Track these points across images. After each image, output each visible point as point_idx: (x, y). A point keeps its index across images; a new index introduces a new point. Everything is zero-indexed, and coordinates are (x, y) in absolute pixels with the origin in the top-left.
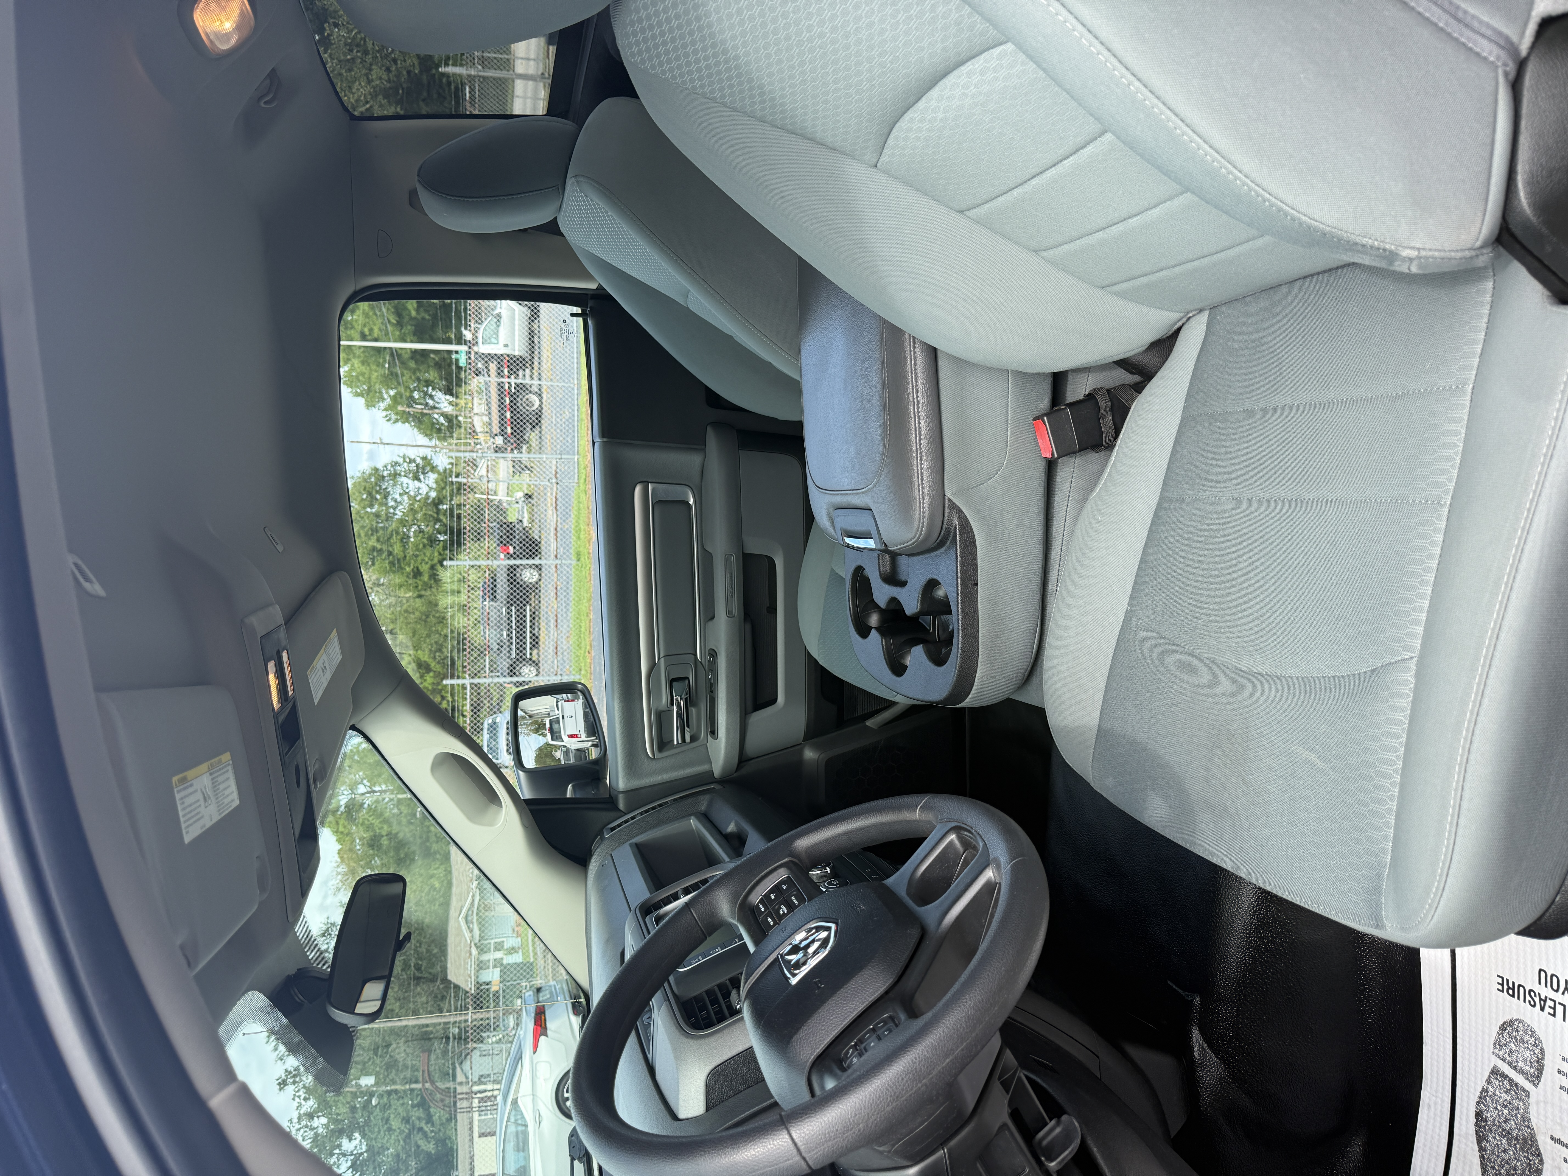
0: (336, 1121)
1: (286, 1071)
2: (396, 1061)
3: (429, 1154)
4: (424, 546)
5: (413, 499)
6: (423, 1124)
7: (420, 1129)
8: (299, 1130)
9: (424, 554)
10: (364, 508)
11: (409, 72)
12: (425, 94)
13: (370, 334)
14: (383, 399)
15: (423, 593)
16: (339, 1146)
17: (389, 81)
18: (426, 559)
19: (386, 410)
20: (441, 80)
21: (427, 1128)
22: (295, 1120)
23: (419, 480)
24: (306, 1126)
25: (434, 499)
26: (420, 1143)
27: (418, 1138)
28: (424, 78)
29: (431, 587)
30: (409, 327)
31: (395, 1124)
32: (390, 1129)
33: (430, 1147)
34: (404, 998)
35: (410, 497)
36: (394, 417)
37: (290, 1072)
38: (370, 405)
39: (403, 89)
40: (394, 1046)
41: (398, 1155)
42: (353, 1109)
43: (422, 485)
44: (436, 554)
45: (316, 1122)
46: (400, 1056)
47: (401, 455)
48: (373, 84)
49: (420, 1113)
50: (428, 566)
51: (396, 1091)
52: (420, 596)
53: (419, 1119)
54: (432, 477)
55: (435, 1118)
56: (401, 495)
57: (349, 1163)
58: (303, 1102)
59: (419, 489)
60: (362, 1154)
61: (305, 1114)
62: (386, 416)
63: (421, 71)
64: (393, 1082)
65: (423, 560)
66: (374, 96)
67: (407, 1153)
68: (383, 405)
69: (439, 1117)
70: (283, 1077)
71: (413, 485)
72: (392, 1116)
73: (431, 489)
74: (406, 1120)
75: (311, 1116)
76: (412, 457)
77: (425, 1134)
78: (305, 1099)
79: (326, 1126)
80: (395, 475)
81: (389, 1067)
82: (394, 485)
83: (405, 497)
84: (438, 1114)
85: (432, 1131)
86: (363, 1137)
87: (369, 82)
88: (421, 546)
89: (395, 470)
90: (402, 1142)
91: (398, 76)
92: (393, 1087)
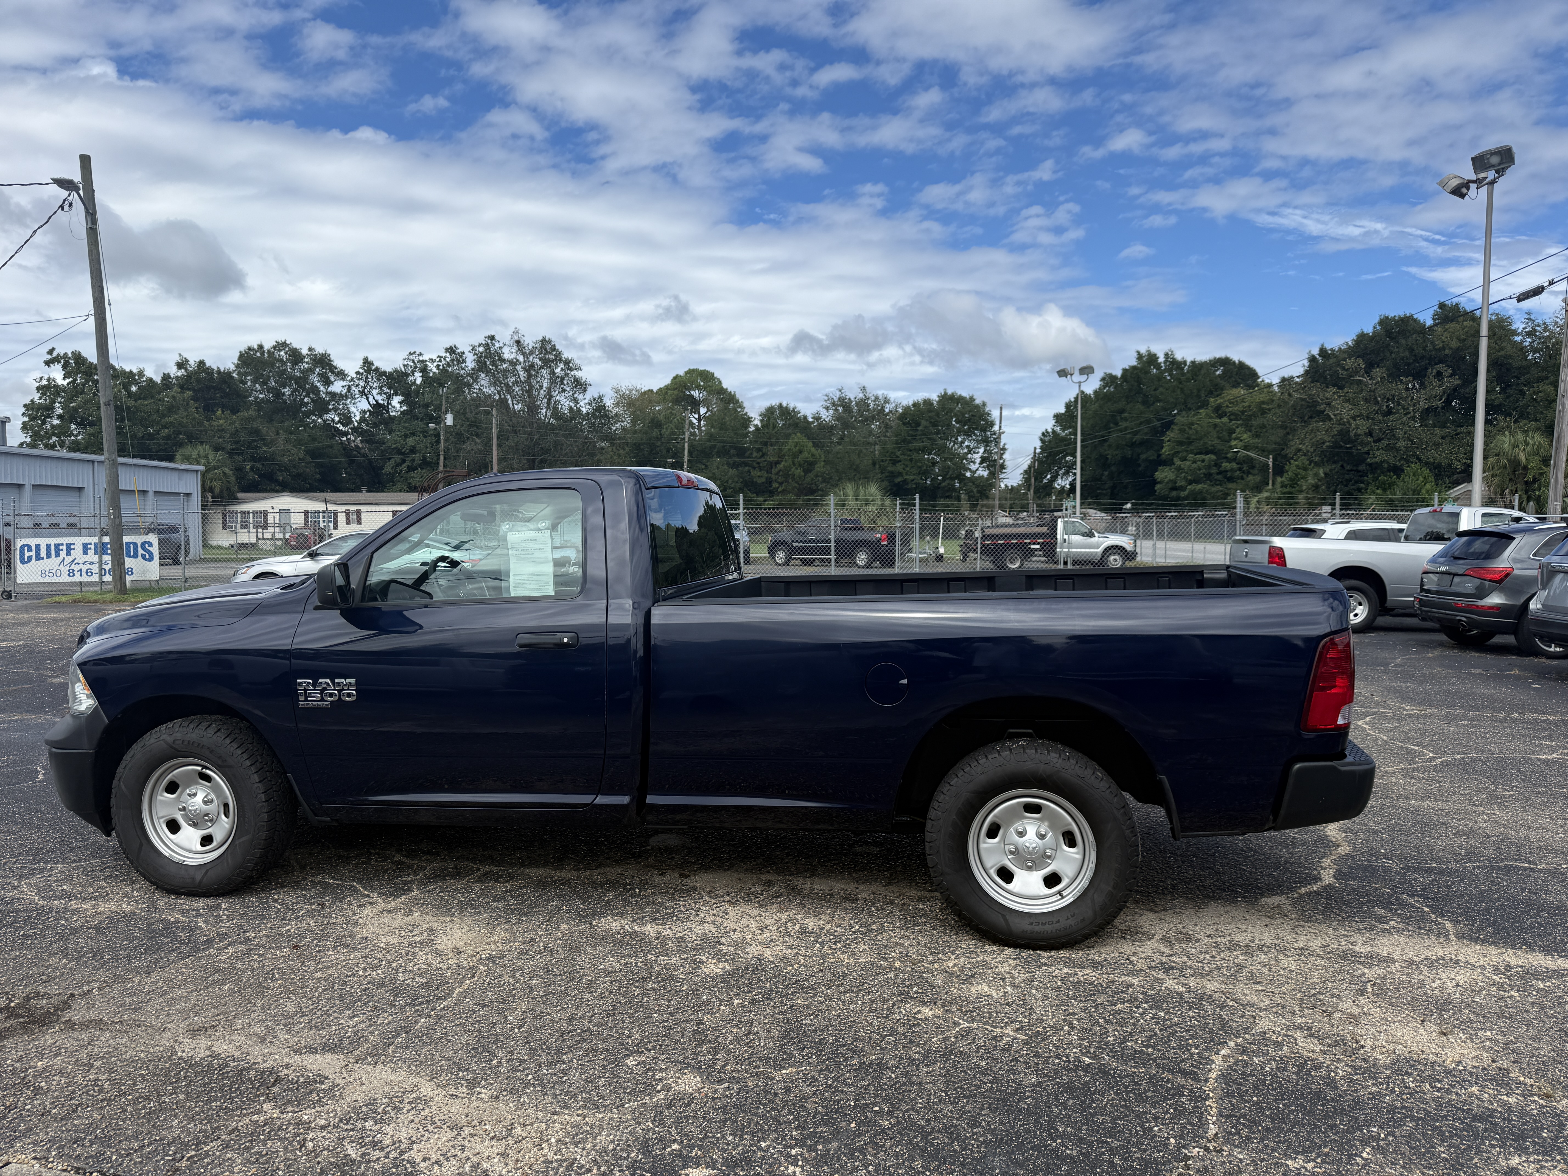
0: (417, 392)
1: (463, 353)
2: (464, 442)
3: (382, 468)
4: (920, 467)
5: (964, 456)
6: (407, 463)
7: (404, 461)
8: (413, 361)
9: (912, 467)
10: (955, 415)
11: (1368, 453)
12: (1348, 467)
13: (1122, 418)
14: (1063, 430)
15: (877, 466)
16: (396, 394)
17: (1356, 435)
18: (908, 469)
19: (1054, 432)
20: (1362, 482)
21: (404, 467)
22: (421, 358)
23: (981, 463)
24: (416, 367)
25: (964, 475)
26: (392, 461)
27: (398, 458)
28: (1362, 467)
29: (882, 473)
30: (1130, 453)
31: (411, 441)
32: (406, 436)
33: (388, 468)
34: (517, 449)
35: (967, 454)
36: (1047, 439)
37: (461, 357)
38: (1058, 417)
39: (1351, 448)
40: (478, 440)
41: (384, 443)
42: (427, 406)
43: (977, 465)
44: (912, 477)
45: (418, 375)
46: (468, 446)
47: (1006, 447)
48: (1352, 421)
49: (418, 462)
50: (901, 470)
51: (438, 442)
52: (874, 464)
53: (413, 460)
54: (984, 473)
55: (412, 474)
56: (968, 447)
57: (381, 402)
58: (435, 364)
59: (974, 463)
60: (388, 412)
61: (426, 366)
62: (1048, 432)
63: (1370, 465)
64: (446, 440)
65: (907, 466)
66: (1340, 422)
67: (385, 450)
68: (1058, 429)
69: (413, 477)
70: (458, 351)
71: (977, 457)
72: (417, 438)
73: (975, 472)
74: (413, 450)
75: (424, 370)
76: (1004, 457)
77: (398, 465)
78: (438, 366)
79: (414, 383)
80: (986, 442)
81: (459, 435)
82: (978, 442)
83: (966, 451)
84: (416, 477)
85: (401, 471)
86: (402, 413)
87: (1354, 418)
88: (919, 464)
89: (991, 441)
90: (394, 446)
91: (1362, 444)
92: (442, 441)
